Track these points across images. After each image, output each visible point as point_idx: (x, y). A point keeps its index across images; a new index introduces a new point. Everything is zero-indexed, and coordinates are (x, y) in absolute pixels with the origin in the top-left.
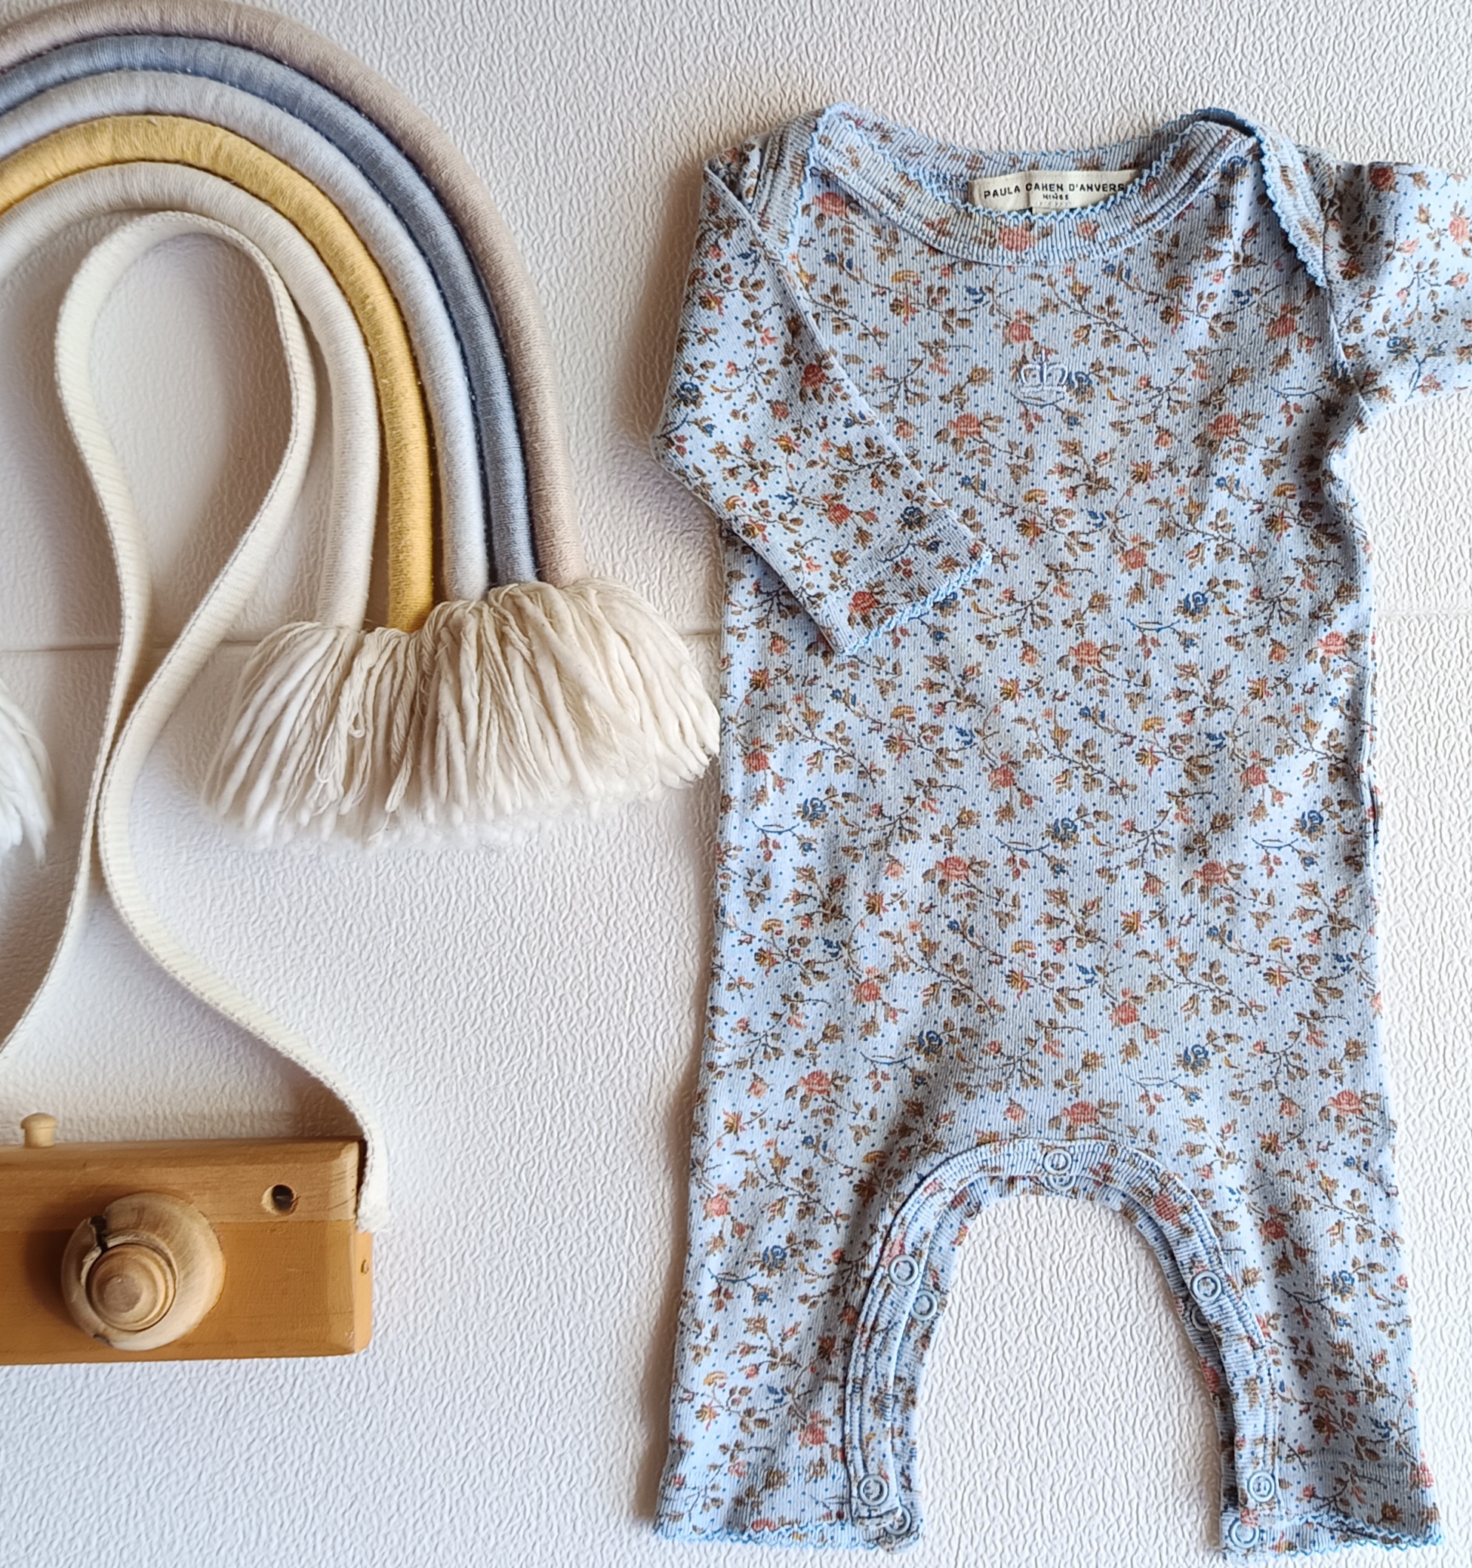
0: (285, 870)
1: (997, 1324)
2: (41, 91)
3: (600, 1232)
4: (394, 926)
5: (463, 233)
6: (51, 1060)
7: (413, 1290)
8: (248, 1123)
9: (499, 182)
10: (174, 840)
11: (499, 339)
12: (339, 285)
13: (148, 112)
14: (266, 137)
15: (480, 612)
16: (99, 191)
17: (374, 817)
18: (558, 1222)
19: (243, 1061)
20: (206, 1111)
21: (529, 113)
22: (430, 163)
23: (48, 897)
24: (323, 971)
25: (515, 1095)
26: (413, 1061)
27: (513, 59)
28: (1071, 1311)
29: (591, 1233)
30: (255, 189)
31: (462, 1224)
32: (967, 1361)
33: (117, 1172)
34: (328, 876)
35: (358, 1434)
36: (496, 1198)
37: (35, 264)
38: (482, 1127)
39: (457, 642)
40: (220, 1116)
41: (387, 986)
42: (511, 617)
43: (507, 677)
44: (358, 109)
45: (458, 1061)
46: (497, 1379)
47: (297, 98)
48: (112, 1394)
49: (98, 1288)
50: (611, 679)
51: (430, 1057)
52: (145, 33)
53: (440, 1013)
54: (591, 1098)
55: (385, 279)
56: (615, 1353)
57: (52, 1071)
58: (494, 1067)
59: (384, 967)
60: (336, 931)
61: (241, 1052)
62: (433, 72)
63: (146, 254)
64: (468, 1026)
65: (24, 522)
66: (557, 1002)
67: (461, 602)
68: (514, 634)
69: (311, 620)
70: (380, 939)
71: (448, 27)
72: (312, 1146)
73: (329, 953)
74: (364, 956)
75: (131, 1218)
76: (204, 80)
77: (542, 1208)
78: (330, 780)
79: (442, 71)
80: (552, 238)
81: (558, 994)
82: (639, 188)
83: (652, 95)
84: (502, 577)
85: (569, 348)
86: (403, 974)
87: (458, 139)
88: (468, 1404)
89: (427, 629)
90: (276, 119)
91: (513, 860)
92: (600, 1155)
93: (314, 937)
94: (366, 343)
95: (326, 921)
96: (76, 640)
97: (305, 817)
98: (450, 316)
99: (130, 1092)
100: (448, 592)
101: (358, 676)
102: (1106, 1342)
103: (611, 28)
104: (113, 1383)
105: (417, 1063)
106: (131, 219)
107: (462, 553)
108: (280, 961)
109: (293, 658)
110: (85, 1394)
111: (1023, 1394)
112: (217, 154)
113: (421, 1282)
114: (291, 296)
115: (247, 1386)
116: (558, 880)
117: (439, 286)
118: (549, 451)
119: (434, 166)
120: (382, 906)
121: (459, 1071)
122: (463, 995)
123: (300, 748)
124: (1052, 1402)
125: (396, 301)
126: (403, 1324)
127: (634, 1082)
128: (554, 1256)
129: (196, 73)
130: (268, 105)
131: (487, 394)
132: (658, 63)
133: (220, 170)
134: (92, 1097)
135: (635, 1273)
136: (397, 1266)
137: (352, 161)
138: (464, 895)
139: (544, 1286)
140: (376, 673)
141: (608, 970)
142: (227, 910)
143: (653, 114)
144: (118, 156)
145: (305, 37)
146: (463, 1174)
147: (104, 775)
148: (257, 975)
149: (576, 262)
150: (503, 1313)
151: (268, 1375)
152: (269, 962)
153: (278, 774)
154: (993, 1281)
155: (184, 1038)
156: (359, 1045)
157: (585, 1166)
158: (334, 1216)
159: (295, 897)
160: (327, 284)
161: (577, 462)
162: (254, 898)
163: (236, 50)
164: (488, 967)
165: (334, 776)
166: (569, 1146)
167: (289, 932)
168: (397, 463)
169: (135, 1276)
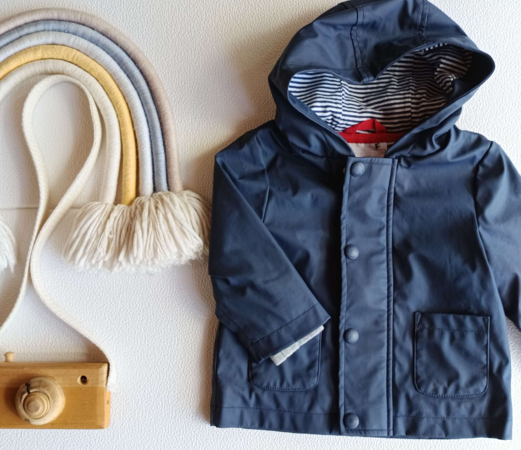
0: (87, 279)
2: (21, 37)
3: (181, 394)
6: (14, 335)
7: (122, 410)
8: (73, 356)
9: (160, 68)
10: (53, 268)
11: (159, 116)
12: (110, 98)
13: (53, 44)
14: (89, 52)
15: (150, 200)
16: (37, 68)
17: (115, 262)
18: (168, 390)
19: (72, 338)
20: (61, 352)
21: (170, 47)
22: (139, 62)
23: (14, 285)
24: (98, 310)
25: (156, 351)
27: (165, 30)
29: (178, 394)
30: (85, 68)
31: (139, 390)
33: (33, 370)
34: (101, 281)
36: (149, 382)
37: (17, 90)
38: (146, 360)
39: (142, 209)
40: (65, 354)
41: (118, 316)
42: (159, 201)
43: (157, 220)
44: (117, 44)
45: (139, 340)
46: (148, 439)
47: (99, 41)
48: (29, 439)
49: (26, 405)
51: (130, 338)
52: (53, 20)
54: (180, 352)
55: (124, 97)
56: (185, 432)
57: (14, 339)
58: (150, 341)
59: (117, 309)
60: (102, 298)
61: (72, 335)
62: (141, 34)
63: (51, 88)
64: (142, 329)
65: (11, 169)
67: (144, 197)
68: (160, 206)
69: (98, 201)
70: (116, 301)
71: (146, 20)
72: (93, 364)
73: (100, 305)
74: (111, 306)
75: (37, 384)
76: (70, 35)
77: (163, 386)
78: (102, 250)
79: (143, 33)
80: (176, 85)
82: (203, 71)
83: (208, 42)
84: (157, 189)
85: (180, 120)
86: (123, 312)
87: (148, 54)
88: (138, 447)
89: (133, 205)
90: (92, 47)
92: (182, 370)
93: (96, 300)
94: (117, 116)
95: (99, 295)
96: (25, 206)
97: (94, 261)
98: (144, 109)
99: (37, 346)
100: (140, 194)
101: (112, 219)
103: (196, 21)
104: (29, 436)
105: (126, 340)
106: (47, 77)
107: (145, 182)
108: (85, 307)
109: (92, 212)
110: (21, 439)
112: (74, 57)
113: (125, 408)
114: (95, 101)
115: (70, 439)
117: (140, 99)
118: (173, 151)
120: (117, 291)
121: (139, 343)
122: (141, 319)
123: (93, 240)
125: (127, 104)
126: (119, 421)
128: (167, 401)
129: (68, 32)
130: (89, 43)
131: (154, 133)
133: (74, 62)
134: (26, 347)
136: (118, 403)
137: (115, 60)
138: (142, 288)
139: (163, 411)
140: (117, 218)
142: (69, 291)
144: (43, 57)
145: (102, 22)
146: (139, 375)
147: (33, 247)
148: (78, 311)
149: (183, 93)
150: (150, 418)
151: (77, 436)
152: (81, 307)
153: (86, 248)
155: (55, 330)
156: (108, 334)
157: (177, 373)
158: (99, 386)
159: (90, 287)
160: (106, 98)
162: (78, 287)
164: (149, 311)
165: (103, 249)
166: (172, 367)
167: (88, 298)
168: (126, 154)
169: (38, 402)
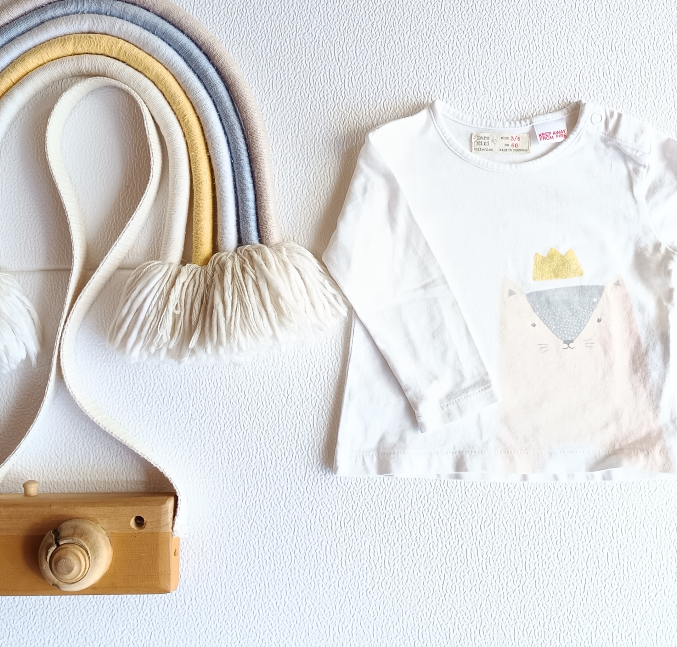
0: (144, 372)
1: (462, 583)
2: (42, 23)
3: (282, 538)
4: (192, 397)
5: (228, 88)
6: (38, 455)
7: (197, 562)
8: (125, 485)
9: (245, 65)
10: (94, 357)
11: (244, 135)
12: (173, 110)
13: (89, 33)
14: (142, 44)
15: (234, 258)
16: (67, 67)
17: (184, 350)
18: (263, 533)
19: (123, 457)
20: (106, 479)
21: (259, 34)
22: (214, 56)
23: (37, 382)
24: (160, 417)
25: (245, 475)
26: (199, 458)
27: (252, 10)
28: (495, 578)
29: (278, 538)
30: (136, 67)
31: (220, 533)
32: (447, 600)
33: (65, 509)
34: (163, 374)
35: (171, 628)
36: (236, 521)
37: (38, 99)
38: (230, 489)
39: (223, 271)
40: (112, 482)
41: (188, 424)
42: (247, 261)
43: (245, 288)
44: (182, 32)
45: (219, 459)
46: (235, 604)
47: (156, 27)
48: (61, 608)
49: (54, 563)
50: (292, 289)
51: (207, 457)
53: (212, 437)
54: (279, 477)
55: (193, 107)
56: (288, 593)
57: (38, 460)
58: (235, 462)
59: (187, 416)
60: (166, 400)
61: (123, 453)
62: (216, 15)
63: (87, 95)
64: (224, 443)
65: (31, 214)
66: (264, 433)
67: (225, 253)
68: (249, 268)
69: (157, 260)
70: (185, 403)
72: (153, 498)
73: (163, 409)
74: (179, 410)
75: (71, 531)
76: (115, 18)
77: (256, 526)
78: (164, 333)
79: (220, 15)
80: (268, 90)
81: (265, 430)
82: (307, 68)
84: (243, 241)
85: (275, 140)
86: (196, 419)
87: (227, 45)
88: (221, 615)
89: (210, 265)
90: (146, 36)
91: (246, 369)
93: (156, 402)
94: (185, 136)
95: (162, 395)
96: (52, 267)
97: (153, 349)
98: (222, 125)
99: (73, 471)
100: (219, 248)
101: (178, 286)
102: (511, 593)
104: (62, 603)
105: (201, 460)
106: (81, 80)
107: (226, 231)
108: (141, 412)
109: (149, 277)
110: (49, 607)
111: (473, 616)
112: (119, 51)
113: (201, 559)
114: (151, 114)
115: (122, 605)
116: (266, 378)
117: (217, 111)
118: (266, 185)
119: (216, 58)
120: (187, 388)
121: (220, 464)
122: (222, 429)
123: (151, 318)
124: (486, 620)
125: (198, 117)
126: (193, 577)
127: (298, 470)
128: (261, 548)
129: (111, 15)
130: (143, 29)
131: (239, 159)
132: (317, 13)
133: (121, 59)
134: (55, 472)
135: (298, 557)
136: (191, 551)
137: (179, 55)
138: (224, 384)
139: (257, 562)
140: (186, 285)
141: (287, 418)
142: (118, 389)
143: (314, 36)
144: (76, 52)
146: (221, 510)
147: (64, 329)
148: (131, 418)
149: (279, 101)
150: (238, 574)
152: (136, 412)
153: (141, 328)
154: (460, 564)
155: (97, 446)
156: (175, 451)
157: (276, 507)
158: (163, 530)
159: (148, 383)
160: (168, 109)
161: (278, 190)
162: (130, 384)
163: (129, 5)
164: (234, 417)
165: (166, 331)
166: (269, 499)
167: (145, 400)
168: (197, 190)
169: (72, 558)
